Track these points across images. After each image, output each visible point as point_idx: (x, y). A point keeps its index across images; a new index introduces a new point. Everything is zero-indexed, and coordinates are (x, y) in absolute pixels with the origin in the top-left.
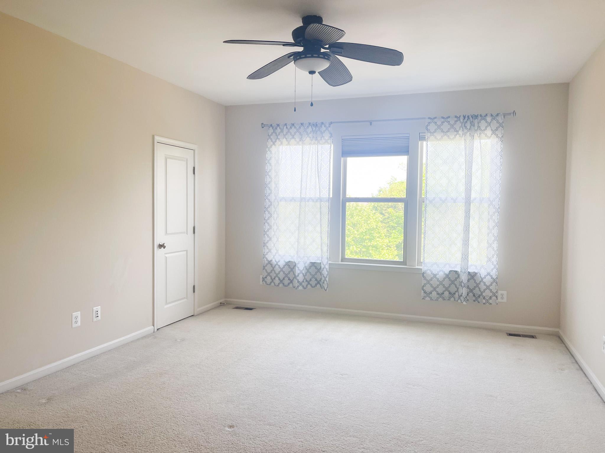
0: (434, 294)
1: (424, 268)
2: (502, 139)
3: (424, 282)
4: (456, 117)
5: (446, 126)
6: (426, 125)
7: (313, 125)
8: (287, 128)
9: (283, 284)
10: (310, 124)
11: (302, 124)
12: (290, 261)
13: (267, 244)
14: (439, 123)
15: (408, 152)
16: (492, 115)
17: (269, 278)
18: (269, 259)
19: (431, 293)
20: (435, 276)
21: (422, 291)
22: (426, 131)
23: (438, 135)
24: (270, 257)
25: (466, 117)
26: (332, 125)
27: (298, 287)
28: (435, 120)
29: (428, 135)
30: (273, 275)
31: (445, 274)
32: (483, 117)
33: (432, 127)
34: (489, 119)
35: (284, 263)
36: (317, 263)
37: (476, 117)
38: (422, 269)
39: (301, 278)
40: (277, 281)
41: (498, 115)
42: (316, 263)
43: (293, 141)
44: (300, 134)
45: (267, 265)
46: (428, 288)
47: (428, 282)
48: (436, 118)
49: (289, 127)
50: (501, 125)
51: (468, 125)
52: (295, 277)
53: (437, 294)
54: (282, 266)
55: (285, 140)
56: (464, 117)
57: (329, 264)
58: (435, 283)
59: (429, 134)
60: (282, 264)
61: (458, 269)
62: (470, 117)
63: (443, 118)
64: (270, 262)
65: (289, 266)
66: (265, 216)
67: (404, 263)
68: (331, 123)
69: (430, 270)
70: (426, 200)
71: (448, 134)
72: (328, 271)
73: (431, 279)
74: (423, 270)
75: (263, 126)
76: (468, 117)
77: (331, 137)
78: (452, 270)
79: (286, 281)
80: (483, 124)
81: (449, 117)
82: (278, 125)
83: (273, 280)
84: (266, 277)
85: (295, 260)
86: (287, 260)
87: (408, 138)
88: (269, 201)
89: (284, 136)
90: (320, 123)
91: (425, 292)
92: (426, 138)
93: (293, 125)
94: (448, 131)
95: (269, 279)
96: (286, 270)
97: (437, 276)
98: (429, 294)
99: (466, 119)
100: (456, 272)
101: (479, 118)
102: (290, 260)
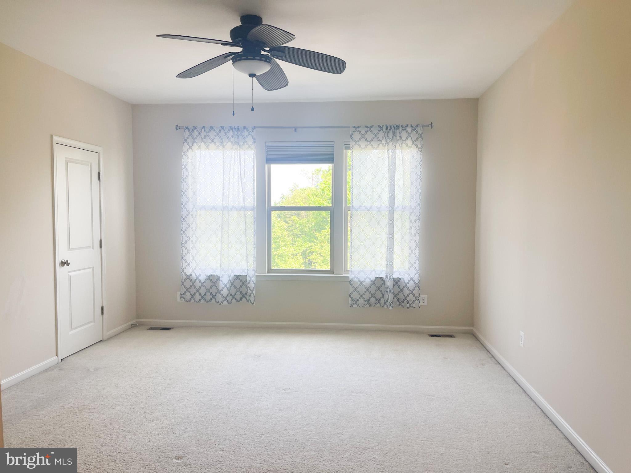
0: (361, 301)
1: (351, 276)
2: (421, 149)
3: (351, 289)
4: (379, 126)
5: (369, 135)
6: (351, 134)
7: (235, 129)
8: (205, 131)
9: (205, 300)
10: (231, 127)
11: (222, 127)
12: (212, 275)
13: (186, 258)
14: (363, 132)
15: (333, 160)
16: (412, 126)
17: (188, 294)
18: (188, 274)
19: (358, 300)
20: (362, 283)
21: (350, 299)
22: (351, 140)
23: (363, 144)
24: (188, 271)
25: (389, 127)
26: (255, 130)
27: (222, 302)
28: (360, 129)
29: (352, 144)
30: (193, 291)
31: (371, 281)
32: (405, 128)
33: (357, 136)
34: (409, 129)
35: (205, 278)
36: (242, 275)
37: (397, 127)
38: (349, 277)
39: (225, 292)
40: (198, 297)
41: (417, 126)
42: (241, 275)
43: (212, 145)
44: (220, 137)
45: (185, 280)
46: (356, 296)
47: (356, 289)
48: (360, 127)
49: (207, 130)
50: (420, 136)
51: (391, 134)
52: (219, 291)
53: (364, 301)
54: (203, 281)
55: (203, 143)
56: (387, 127)
57: (256, 275)
58: (362, 290)
59: (354, 143)
60: (202, 278)
61: (383, 275)
62: (392, 127)
63: (366, 127)
64: (189, 277)
65: (211, 280)
66: (182, 227)
67: (331, 271)
68: (254, 128)
69: (357, 278)
70: (352, 208)
71: (372, 143)
72: (255, 283)
73: (359, 286)
74: (350, 278)
75: (177, 128)
76: (391, 127)
77: (254, 143)
78: (378, 276)
79: (208, 297)
80: (404, 134)
81: (372, 126)
82: (195, 128)
83: (192, 296)
84: (185, 294)
85: (218, 273)
86: (208, 274)
87: (333, 146)
88: (187, 210)
89: (203, 140)
90: (243, 128)
91: (353, 300)
92: (351, 147)
93: (212, 128)
94: (372, 140)
95: (188, 296)
96: (208, 284)
97: (364, 283)
98: (355, 301)
99: (389, 129)
100: (381, 278)
101: (401, 128)
102: (211, 274)
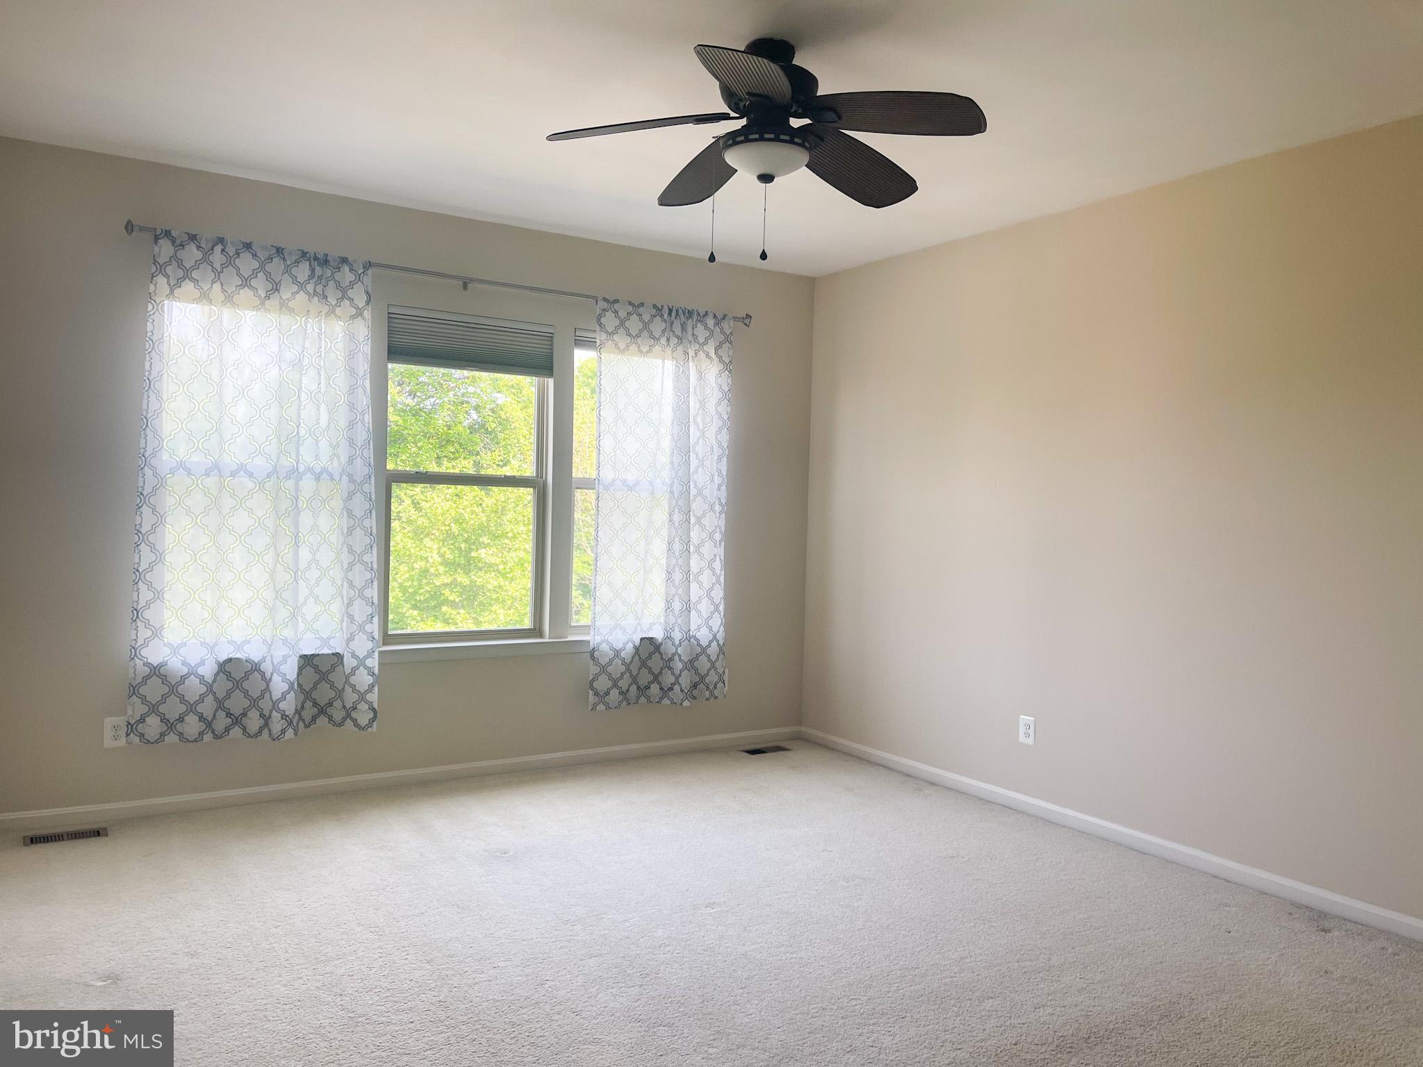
0: (615, 693)
1: (593, 639)
2: (728, 366)
3: (594, 670)
4: (655, 306)
5: (634, 324)
6: (598, 314)
7: (316, 258)
8: (223, 250)
10: (304, 254)
11: (279, 251)
12: (230, 660)
13: (147, 614)
14: (623, 314)
15: (552, 369)
16: (715, 316)
17: (153, 721)
18: (155, 660)
19: (607, 693)
20: (617, 653)
21: (591, 692)
22: (598, 328)
23: (621, 339)
24: (155, 654)
25: (674, 311)
26: (370, 272)
28: (616, 306)
29: (600, 337)
30: (173, 709)
31: (635, 647)
32: (702, 317)
33: (610, 321)
34: (710, 322)
35: (215, 668)
36: (322, 654)
37: (690, 313)
38: (589, 642)
39: (289, 705)
40: (192, 726)
41: (724, 317)
42: (319, 655)
43: (246, 293)
44: (269, 277)
45: (146, 679)
46: (603, 684)
47: (603, 669)
48: (616, 301)
49: (231, 250)
50: (728, 339)
51: (677, 328)
53: (620, 693)
54: (209, 677)
55: (217, 286)
56: (670, 311)
57: (380, 652)
58: (617, 668)
59: (604, 336)
60: (208, 670)
61: (658, 634)
62: (680, 311)
63: (630, 303)
64: (157, 672)
65: (228, 675)
66: (138, 523)
67: (537, 631)
68: (368, 265)
69: (607, 642)
70: (599, 484)
71: (639, 340)
72: (376, 672)
73: (611, 661)
74: (591, 644)
75: (129, 227)
76: (677, 311)
77: (368, 304)
78: (644, 636)
80: (701, 332)
81: (642, 305)
82: (193, 238)
83: (170, 725)
84: (142, 720)
85: (253, 652)
86: (223, 657)
87: (551, 338)
88: (155, 474)
89: (218, 274)
90: (338, 260)
91: (596, 694)
92: (598, 344)
93: (248, 246)
94: (638, 336)
95: (153, 726)
96: (222, 688)
97: (623, 654)
98: (602, 696)
99: (674, 314)
100: (651, 639)
101: (695, 318)
102: (230, 656)
